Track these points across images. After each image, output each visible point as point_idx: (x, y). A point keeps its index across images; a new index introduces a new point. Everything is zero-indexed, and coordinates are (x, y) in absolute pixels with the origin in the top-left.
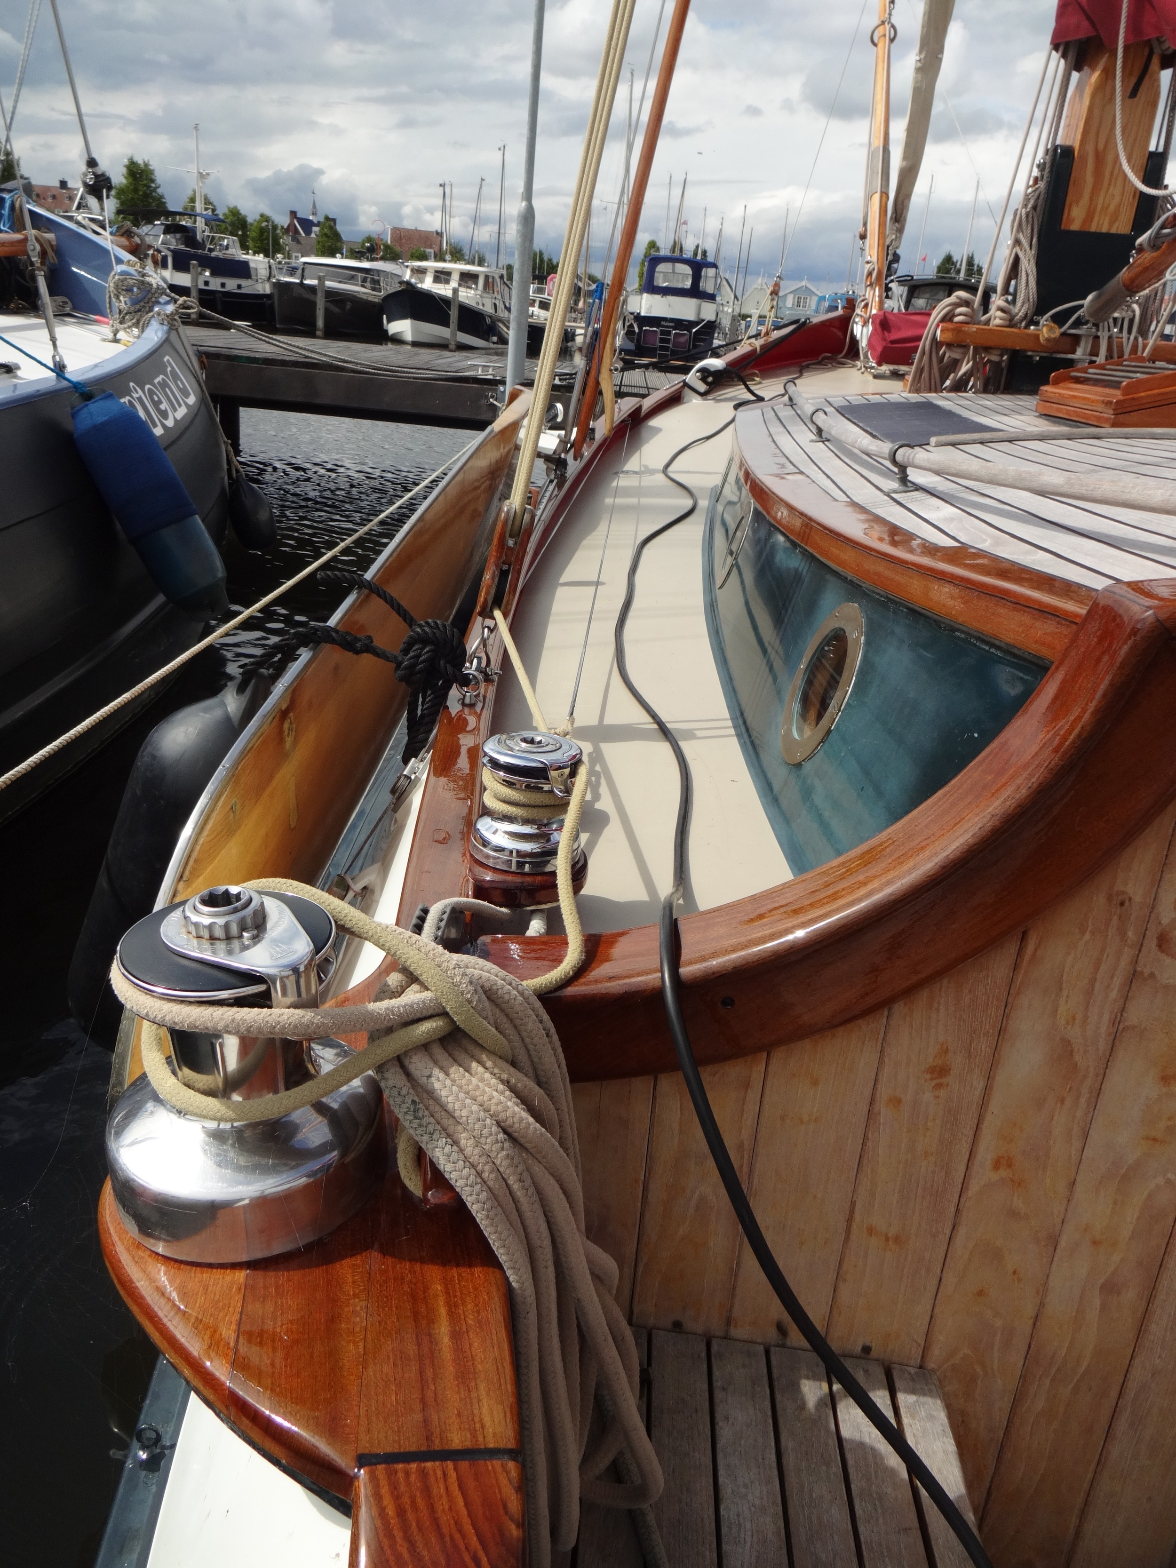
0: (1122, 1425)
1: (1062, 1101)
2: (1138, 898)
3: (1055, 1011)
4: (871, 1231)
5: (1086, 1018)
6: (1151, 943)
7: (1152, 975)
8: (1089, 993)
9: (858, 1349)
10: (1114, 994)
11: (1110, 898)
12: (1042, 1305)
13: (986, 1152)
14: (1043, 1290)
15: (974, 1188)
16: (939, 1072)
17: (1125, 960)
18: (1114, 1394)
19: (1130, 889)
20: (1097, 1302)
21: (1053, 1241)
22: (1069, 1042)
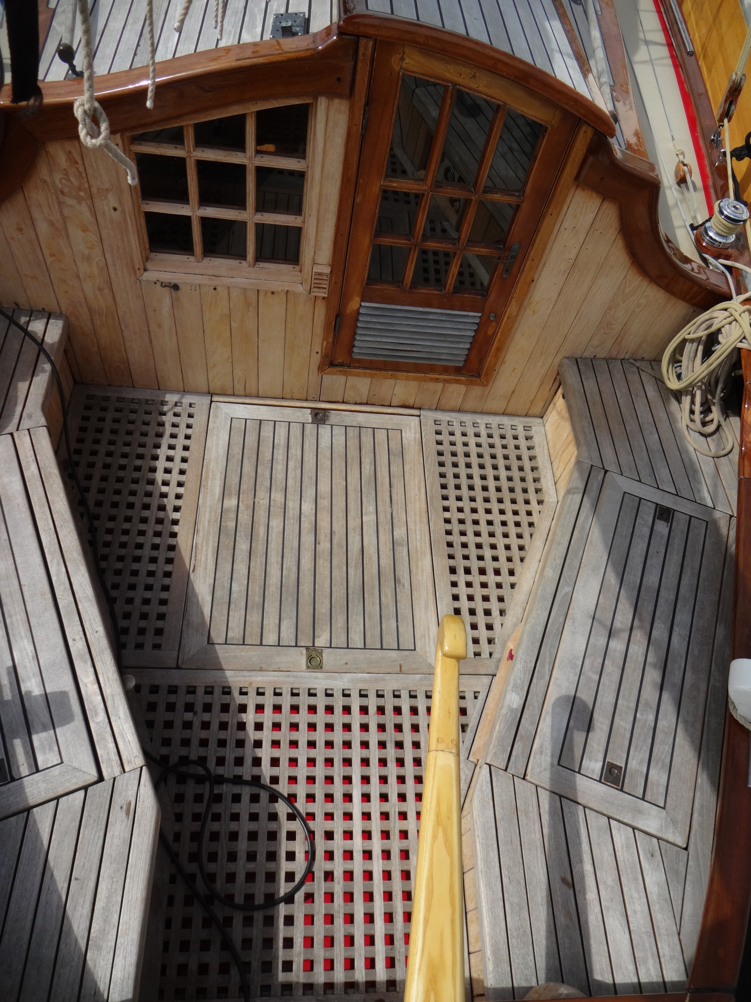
0: (123, 327)
1: (59, 237)
2: (49, 180)
3: (43, 213)
4: (26, 275)
5: (53, 214)
6: (59, 194)
7: (64, 202)
8: (49, 206)
9: (41, 309)
10: (57, 207)
11: (41, 180)
12: (85, 295)
13: (46, 252)
14: (83, 290)
15: (48, 263)
16: (20, 230)
17: (55, 198)
18: (116, 318)
19: (45, 178)
20: (99, 293)
21: (78, 277)
22: (52, 221)
